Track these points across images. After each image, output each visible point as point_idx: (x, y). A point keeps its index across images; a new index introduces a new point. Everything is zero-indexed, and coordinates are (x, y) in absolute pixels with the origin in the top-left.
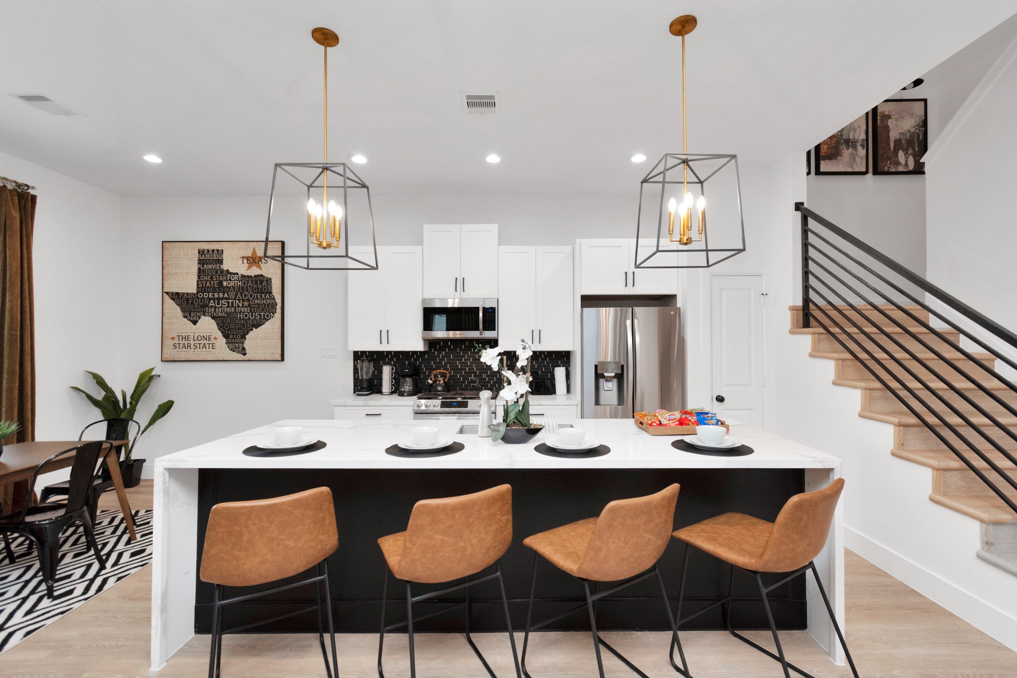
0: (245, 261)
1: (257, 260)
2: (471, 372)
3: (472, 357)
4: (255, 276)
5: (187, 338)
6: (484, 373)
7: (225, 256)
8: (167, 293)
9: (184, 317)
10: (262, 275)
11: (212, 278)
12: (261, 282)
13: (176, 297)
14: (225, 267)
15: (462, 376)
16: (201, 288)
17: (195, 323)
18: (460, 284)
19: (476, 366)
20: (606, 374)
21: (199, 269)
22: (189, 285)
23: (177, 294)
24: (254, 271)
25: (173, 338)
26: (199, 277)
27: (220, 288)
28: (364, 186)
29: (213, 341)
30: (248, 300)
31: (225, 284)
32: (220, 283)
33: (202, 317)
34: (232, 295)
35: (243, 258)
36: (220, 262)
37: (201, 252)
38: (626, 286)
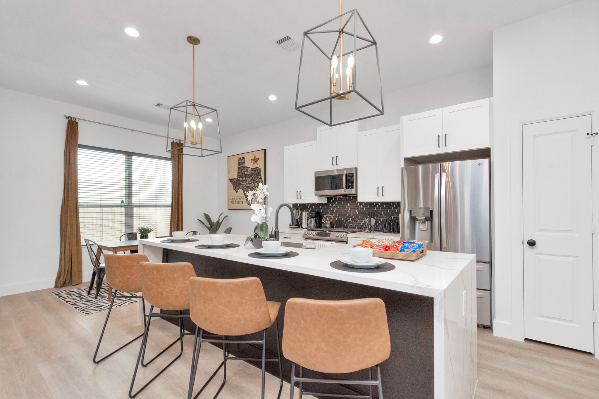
0: (252, 161)
1: (256, 160)
2: (350, 216)
4: (256, 168)
5: (234, 199)
6: (357, 217)
7: (246, 160)
8: (229, 179)
9: (234, 190)
10: (257, 167)
11: (242, 171)
12: (257, 170)
13: (231, 180)
14: (246, 165)
15: (345, 219)
16: (239, 176)
17: (237, 192)
18: (335, 160)
19: (352, 213)
21: (238, 167)
22: (235, 176)
23: (232, 179)
24: (255, 166)
25: (231, 199)
26: (238, 170)
27: (244, 175)
29: (242, 200)
30: (253, 180)
31: (246, 173)
32: (244, 173)
33: (239, 189)
34: (248, 177)
35: (251, 160)
36: (244, 163)
37: (239, 159)
38: (439, 147)
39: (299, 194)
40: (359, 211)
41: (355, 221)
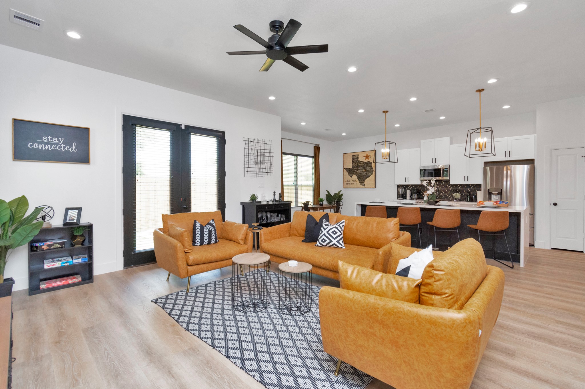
0: (365, 157)
1: (368, 157)
3: (441, 187)
4: (367, 162)
5: (349, 181)
6: (446, 193)
7: (359, 156)
8: (344, 168)
9: (349, 175)
10: (369, 162)
11: (356, 163)
12: (369, 163)
13: (347, 169)
14: (359, 160)
16: (353, 167)
17: (351, 177)
18: (434, 160)
19: (442, 190)
20: (493, 193)
21: (352, 161)
22: (350, 166)
23: (347, 168)
24: (367, 160)
25: (346, 181)
26: (352, 163)
27: (358, 166)
28: (394, 143)
29: (356, 182)
30: (365, 169)
31: (359, 165)
32: (358, 165)
33: (353, 175)
34: (361, 168)
35: (364, 156)
36: (358, 158)
37: (353, 156)
38: (506, 157)
39: (407, 179)
40: (448, 189)
41: (444, 195)
